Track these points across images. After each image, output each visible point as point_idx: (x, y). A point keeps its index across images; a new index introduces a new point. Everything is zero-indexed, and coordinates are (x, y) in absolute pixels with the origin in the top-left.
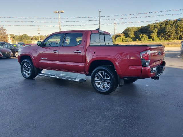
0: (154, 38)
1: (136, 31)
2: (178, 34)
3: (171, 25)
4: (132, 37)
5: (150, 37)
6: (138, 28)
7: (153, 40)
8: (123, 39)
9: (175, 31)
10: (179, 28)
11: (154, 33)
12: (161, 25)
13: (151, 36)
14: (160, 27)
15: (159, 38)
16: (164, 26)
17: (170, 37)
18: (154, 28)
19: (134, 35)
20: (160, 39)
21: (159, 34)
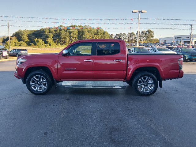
0: (51, 44)
1: (30, 35)
2: (72, 40)
3: (65, 31)
4: (26, 41)
5: (46, 42)
6: (31, 31)
7: (50, 45)
8: (15, 43)
9: (69, 37)
10: (72, 35)
11: (49, 37)
12: (55, 31)
13: (47, 40)
14: (55, 32)
15: (55, 43)
16: (58, 31)
17: (65, 43)
18: (49, 33)
19: (28, 39)
20: (56, 45)
21: (54, 39)
